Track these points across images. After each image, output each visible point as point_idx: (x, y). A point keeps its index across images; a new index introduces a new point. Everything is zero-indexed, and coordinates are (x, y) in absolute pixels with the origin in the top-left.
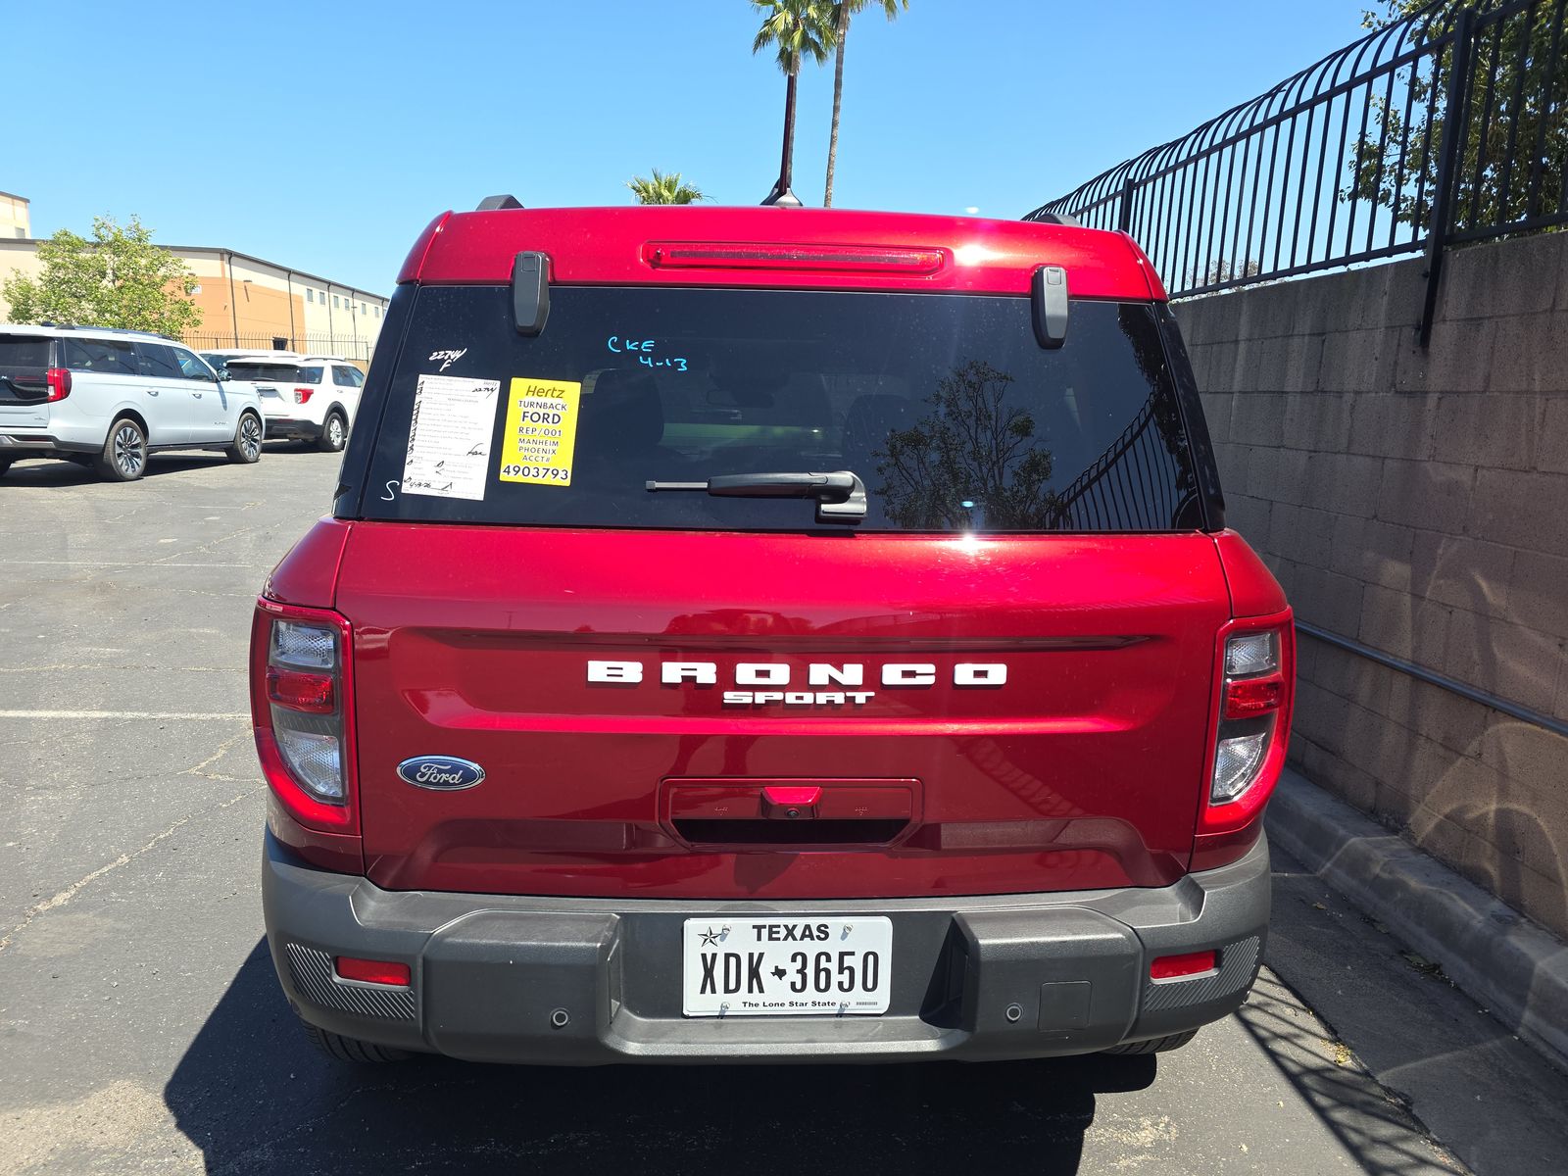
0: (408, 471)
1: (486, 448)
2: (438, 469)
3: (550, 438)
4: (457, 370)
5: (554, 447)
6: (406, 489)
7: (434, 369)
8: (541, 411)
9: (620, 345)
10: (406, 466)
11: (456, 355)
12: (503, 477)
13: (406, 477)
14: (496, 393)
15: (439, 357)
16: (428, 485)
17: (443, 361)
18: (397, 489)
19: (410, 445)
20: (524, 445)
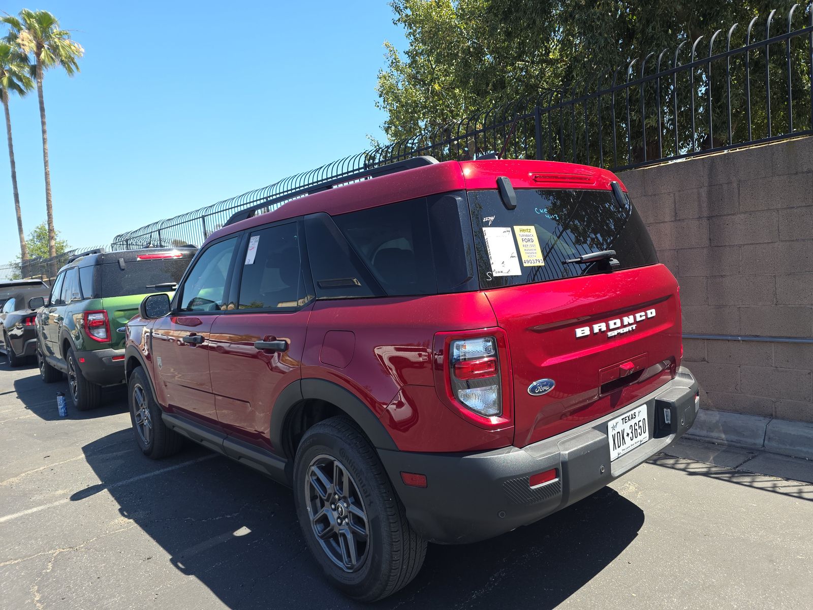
0: (493, 267)
1: (515, 254)
2: (503, 265)
3: (533, 248)
4: (495, 224)
5: (535, 251)
6: (495, 275)
7: (487, 225)
8: (527, 238)
9: (538, 211)
10: (492, 265)
11: (492, 218)
12: (525, 265)
13: (493, 270)
14: (511, 232)
15: (486, 220)
16: (502, 272)
17: (488, 221)
18: (491, 275)
19: (490, 256)
20: (527, 252)
